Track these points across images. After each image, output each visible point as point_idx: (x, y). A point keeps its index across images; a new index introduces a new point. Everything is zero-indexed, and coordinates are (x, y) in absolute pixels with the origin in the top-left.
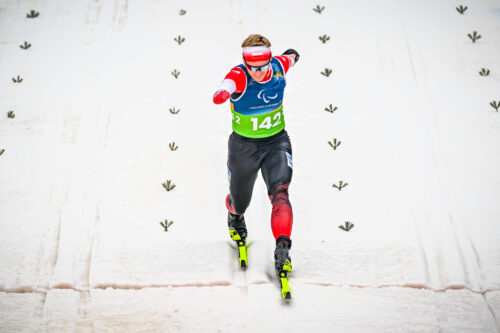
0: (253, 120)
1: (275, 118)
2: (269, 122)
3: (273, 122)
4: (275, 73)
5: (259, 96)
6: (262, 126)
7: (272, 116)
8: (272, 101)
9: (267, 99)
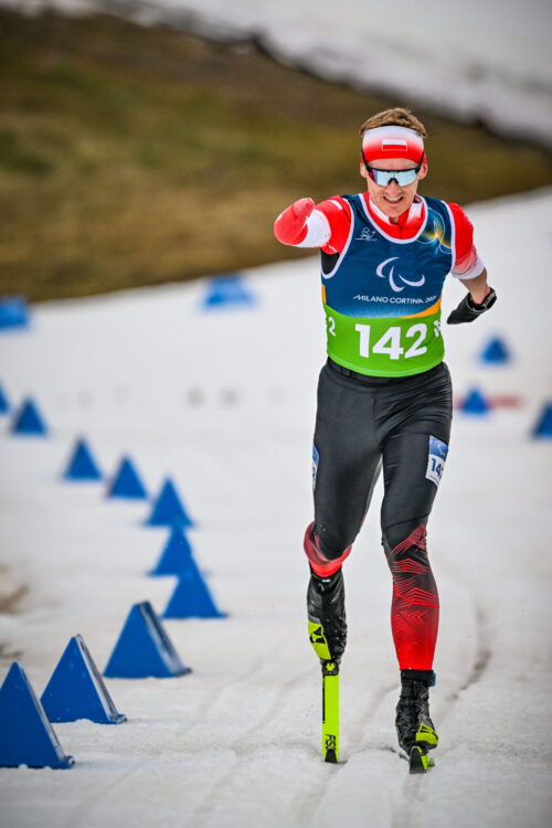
0: (358, 327)
1: (410, 333)
2: (396, 342)
3: (406, 343)
4: (430, 229)
5: (379, 272)
6: (379, 348)
7: (405, 325)
8: (409, 292)
9: (399, 283)
